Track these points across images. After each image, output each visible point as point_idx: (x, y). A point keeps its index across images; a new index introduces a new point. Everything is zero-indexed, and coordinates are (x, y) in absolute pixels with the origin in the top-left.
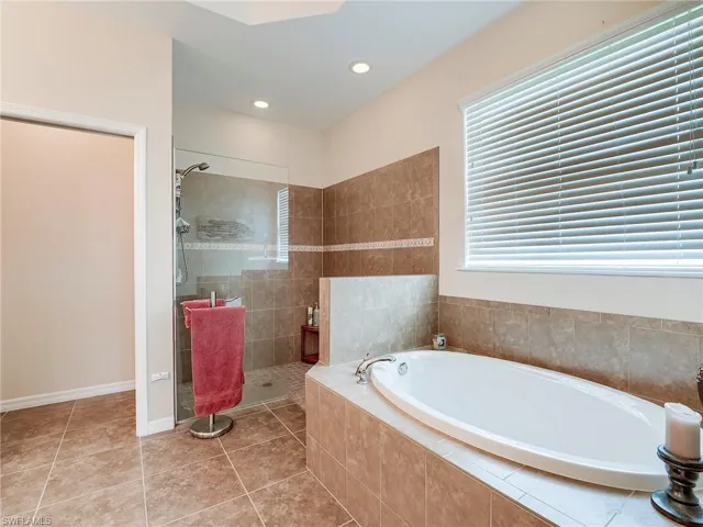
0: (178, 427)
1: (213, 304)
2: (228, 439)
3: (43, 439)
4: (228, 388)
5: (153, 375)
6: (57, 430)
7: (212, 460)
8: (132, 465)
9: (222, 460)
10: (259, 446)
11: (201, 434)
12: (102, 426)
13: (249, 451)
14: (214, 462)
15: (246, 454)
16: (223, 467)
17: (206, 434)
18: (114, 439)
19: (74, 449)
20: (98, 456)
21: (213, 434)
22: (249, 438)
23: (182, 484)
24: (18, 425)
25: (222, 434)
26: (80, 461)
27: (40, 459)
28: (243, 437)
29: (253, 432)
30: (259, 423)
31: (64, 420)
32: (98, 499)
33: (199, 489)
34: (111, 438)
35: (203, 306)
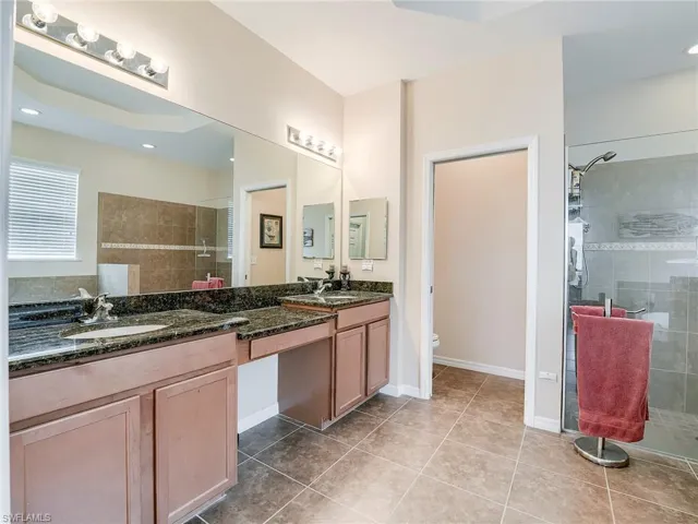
0: (564, 435)
1: (608, 313)
2: (617, 475)
3: (461, 393)
4: (622, 415)
5: (542, 373)
6: (471, 390)
7: (588, 485)
8: (513, 445)
9: (601, 493)
10: (658, 508)
11: (585, 453)
12: (500, 402)
13: (641, 505)
14: (590, 489)
15: (635, 505)
16: (599, 500)
17: (591, 457)
18: (505, 416)
19: (477, 410)
20: (492, 424)
21: (600, 461)
22: (647, 490)
23: (550, 488)
24: (452, 378)
25: (611, 466)
26: (478, 421)
27: (455, 407)
28: (638, 485)
29: (655, 486)
30: (668, 482)
31: (478, 385)
32: (480, 456)
33: (565, 504)
34: (505, 415)
35: (596, 313)
